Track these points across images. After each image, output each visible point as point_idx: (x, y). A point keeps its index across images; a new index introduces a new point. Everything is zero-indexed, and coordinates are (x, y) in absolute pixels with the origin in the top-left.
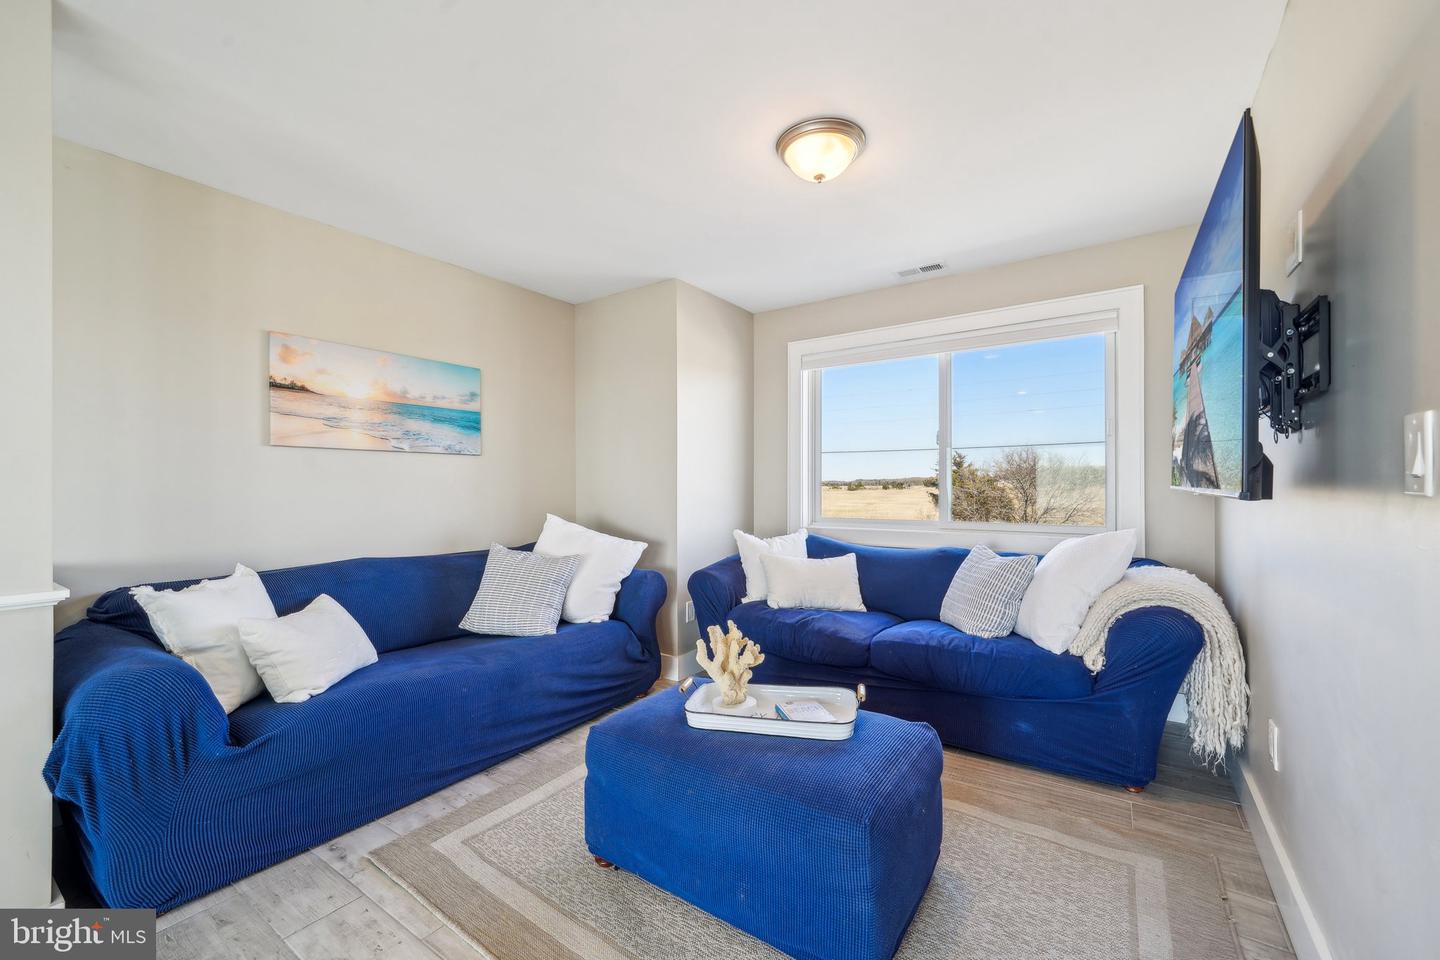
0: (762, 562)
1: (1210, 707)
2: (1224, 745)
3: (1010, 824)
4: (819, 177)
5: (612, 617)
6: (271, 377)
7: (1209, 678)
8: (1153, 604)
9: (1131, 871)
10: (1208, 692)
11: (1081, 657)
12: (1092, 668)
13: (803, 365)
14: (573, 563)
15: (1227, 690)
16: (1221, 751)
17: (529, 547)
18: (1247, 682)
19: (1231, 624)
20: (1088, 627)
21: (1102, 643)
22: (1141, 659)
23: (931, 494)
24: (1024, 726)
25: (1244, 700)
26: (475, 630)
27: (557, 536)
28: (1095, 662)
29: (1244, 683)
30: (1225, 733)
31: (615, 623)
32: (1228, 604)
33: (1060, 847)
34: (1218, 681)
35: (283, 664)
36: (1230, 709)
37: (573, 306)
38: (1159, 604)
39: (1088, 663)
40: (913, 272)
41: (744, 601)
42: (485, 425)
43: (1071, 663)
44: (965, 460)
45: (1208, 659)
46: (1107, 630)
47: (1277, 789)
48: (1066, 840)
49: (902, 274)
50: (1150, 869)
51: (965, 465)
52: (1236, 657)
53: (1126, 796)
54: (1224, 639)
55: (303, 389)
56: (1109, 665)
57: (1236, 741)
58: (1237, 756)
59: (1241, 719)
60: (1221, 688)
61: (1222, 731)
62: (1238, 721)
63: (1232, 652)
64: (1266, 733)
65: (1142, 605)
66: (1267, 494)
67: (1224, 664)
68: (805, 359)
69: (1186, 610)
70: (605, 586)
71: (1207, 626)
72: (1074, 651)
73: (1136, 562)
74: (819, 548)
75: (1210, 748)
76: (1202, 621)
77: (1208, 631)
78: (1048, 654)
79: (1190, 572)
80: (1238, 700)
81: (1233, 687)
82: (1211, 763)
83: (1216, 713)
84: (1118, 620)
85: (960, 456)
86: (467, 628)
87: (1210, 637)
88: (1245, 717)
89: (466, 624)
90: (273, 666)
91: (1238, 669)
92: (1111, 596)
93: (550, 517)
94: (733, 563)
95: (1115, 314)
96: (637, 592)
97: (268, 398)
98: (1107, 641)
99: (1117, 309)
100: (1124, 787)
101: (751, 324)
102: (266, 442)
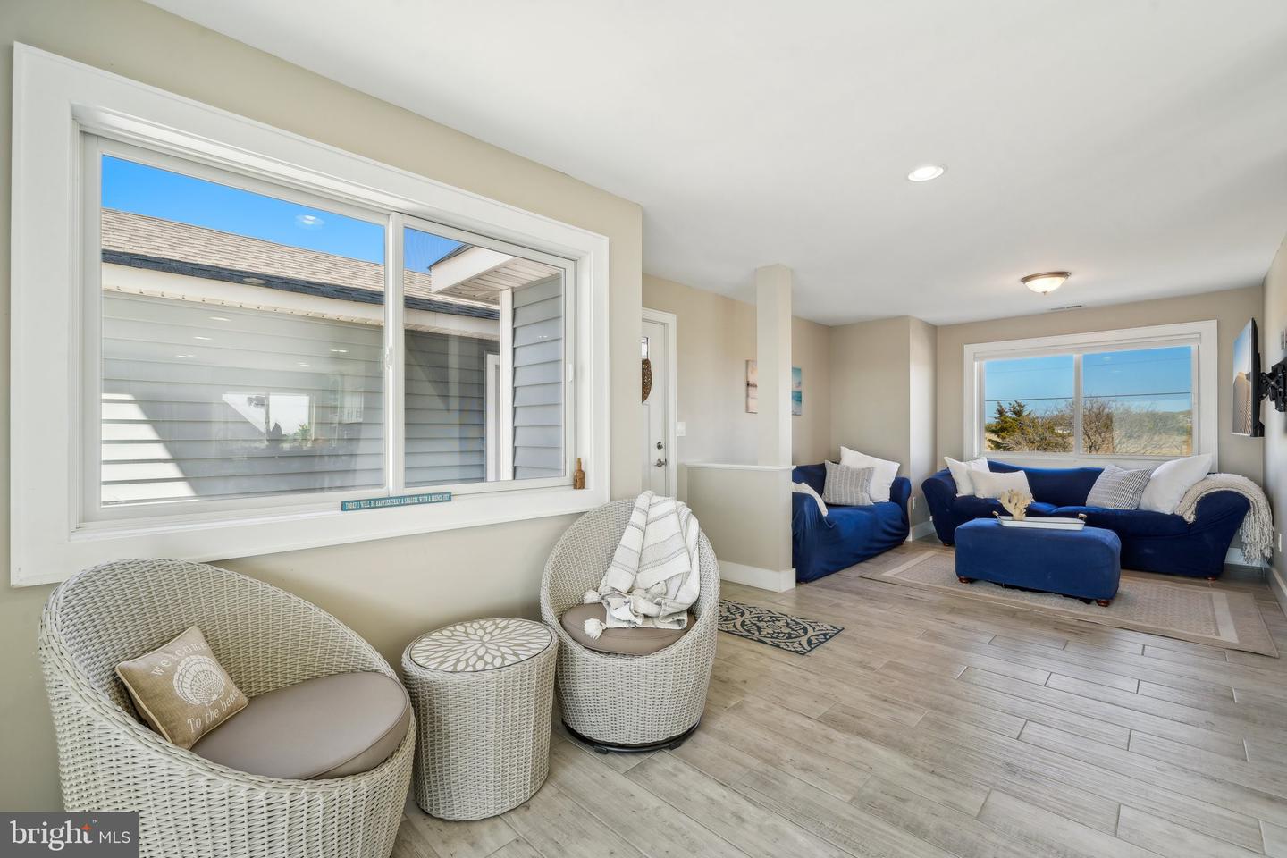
1: (1253, 538)
2: (1261, 556)
4: (1045, 292)
5: (892, 499)
6: (748, 382)
7: (1252, 524)
8: (1223, 489)
9: (1210, 595)
10: (1252, 531)
11: (1181, 516)
12: (1188, 521)
13: (975, 358)
14: (867, 473)
15: (1262, 529)
17: (838, 463)
18: (1273, 525)
19: (1264, 496)
20: (1184, 502)
21: (1193, 509)
22: (1215, 515)
24: (1148, 551)
25: (1271, 533)
27: (851, 458)
28: (1190, 517)
29: (1271, 526)
30: (1262, 552)
31: (891, 503)
34: (1257, 525)
36: (1264, 538)
37: (831, 327)
38: (1227, 489)
39: (1186, 518)
40: (1061, 309)
42: (803, 399)
43: (1176, 519)
44: (1025, 409)
45: (1252, 516)
46: (1196, 502)
50: (1219, 595)
51: (1025, 413)
52: (1267, 514)
53: (1208, 582)
54: (1261, 506)
55: (756, 386)
56: (1198, 519)
57: (1267, 554)
58: (1269, 564)
59: (1270, 542)
60: (1259, 529)
61: (1260, 550)
63: (1265, 512)
65: (1218, 489)
67: (1261, 518)
68: (977, 355)
69: (1241, 492)
70: (885, 485)
71: (1252, 499)
72: (1177, 513)
73: (1212, 472)
76: (1249, 497)
77: (1252, 503)
78: (1163, 516)
79: (1243, 476)
80: (1269, 534)
81: (1266, 527)
83: (1257, 540)
84: (1203, 497)
85: (1019, 405)
87: (1254, 505)
91: (1268, 520)
92: (1198, 488)
93: (843, 448)
94: (947, 474)
95: (1198, 336)
96: (900, 488)
97: (747, 391)
98: (1196, 508)
99: (1200, 333)
100: (1206, 578)
101: (935, 333)
102: (747, 411)
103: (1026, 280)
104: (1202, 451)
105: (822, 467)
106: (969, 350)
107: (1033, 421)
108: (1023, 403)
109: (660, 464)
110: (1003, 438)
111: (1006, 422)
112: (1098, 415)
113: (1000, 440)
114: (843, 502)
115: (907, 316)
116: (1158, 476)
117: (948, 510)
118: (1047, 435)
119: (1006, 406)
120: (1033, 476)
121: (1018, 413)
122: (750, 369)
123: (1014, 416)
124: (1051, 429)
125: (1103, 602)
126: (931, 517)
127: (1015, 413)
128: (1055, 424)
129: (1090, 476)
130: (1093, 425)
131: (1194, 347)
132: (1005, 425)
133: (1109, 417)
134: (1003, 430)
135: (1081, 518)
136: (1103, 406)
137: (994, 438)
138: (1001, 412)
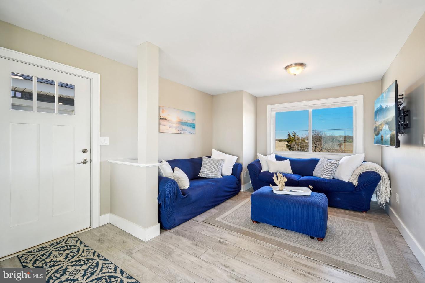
0: (266, 162)
1: (382, 193)
2: (385, 201)
3: (339, 218)
4: (295, 75)
5: (232, 174)
6: (160, 117)
7: (382, 187)
8: (369, 170)
9: (367, 225)
10: (382, 190)
11: (352, 183)
12: (355, 185)
13: (272, 111)
14: (222, 162)
15: (386, 189)
16: (385, 203)
17: (210, 157)
18: (391, 187)
19: (387, 175)
20: (353, 176)
22: (367, 183)
23: (286, 144)
24: (338, 199)
25: (390, 191)
26: (203, 176)
27: (216, 155)
28: (356, 183)
29: (390, 188)
30: (385, 199)
31: (232, 176)
32: (386, 171)
33: (351, 221)
34: (384, 187)
35: (183, 180)
36: (387, 194)
37: (212, 95)
38: (370, 170)
39: (354, 184)
40: (304, 89)
41: (262, 171)
42: (196, 127)
43: (350, 184)
44: (296, 134)
45: (382, 183)
46: (358, 176)
47: (398, 209)
48: (352, 220)
49: (301, 90)
50: (371, 225)
51: (296, 136)
52: (388, 182)
53: (363, 213)
54: (385, 178)
55: (165, 119)
56: (359, 184)
57: (388, 201)
58: (388, 204)
59: (389, 195)
60: (385, 189)
61: (385, 198)
62: (389, 196)
63: (387, 181)
64: (396, 196)
65: (367, 171)
66: (399, 147)
67: (386, 184)
68: (272, 109)
69: (377, 172)
70: (230, 167)
71: (381, 175)
72: (350, 181)
73: (364, 162)
74: (278, 158)
75: (382, 202)
76: (380, 174)
77: (382, 176)
78: (344, 182)
79: (377, 164)
80: (389, 191)
81: (388, 188)
82: (382, 205)
83: (384, 194)
84: (361, 174)
85: (295, 133)
86: (201, 176)
87: (382, 177)
88: (390, 195)
89: (200, 175)
90: (181, 181)
91: (389, 185)
92: (359, 169)
93: (213, 150)
94: (258, 162)
95: (356, 102)
96: (237, 168)
97: (159, 121)
98: (358, 179)
99: (357, 101)
100: (362, 212)
101: (256, 99)
102: (159, 132)
103: (286, 68)
104: (357, 153)
105: (201, 159)
106: (269, 107)
107: (298, 138)
108: (296, 132)
109: (85, 162)
110: (290, 144)
111: (291, 138)
112: (317, 136)
113: (289, 144)
114: (208, 177)
115: (242, 91)
116: (342, 163)
117: (257, 178)
118: (303, 143)
119: (291, 134)
120: (293, 162)
121: (294, 135)
122: (161, 110)
123: (293, 136)
124: (304, 141)
125: (320, 239)
126: (251, 181)
127: (293, 135)
128: (305, 139)
129: (315, 162)
130: (316, 140)
131: (354, 107)
132: (290, 139)
133: (321, 137)
134: (290, 141)
135: (310, 188)
136: (319, 134)
137: (287, 143)
138: (289, 135)
